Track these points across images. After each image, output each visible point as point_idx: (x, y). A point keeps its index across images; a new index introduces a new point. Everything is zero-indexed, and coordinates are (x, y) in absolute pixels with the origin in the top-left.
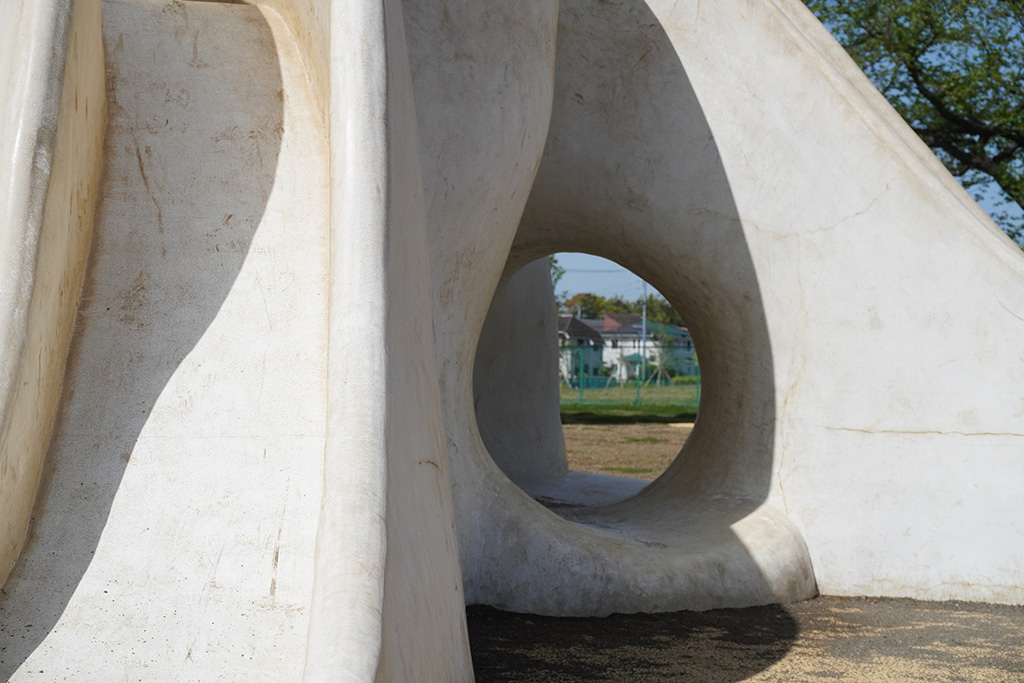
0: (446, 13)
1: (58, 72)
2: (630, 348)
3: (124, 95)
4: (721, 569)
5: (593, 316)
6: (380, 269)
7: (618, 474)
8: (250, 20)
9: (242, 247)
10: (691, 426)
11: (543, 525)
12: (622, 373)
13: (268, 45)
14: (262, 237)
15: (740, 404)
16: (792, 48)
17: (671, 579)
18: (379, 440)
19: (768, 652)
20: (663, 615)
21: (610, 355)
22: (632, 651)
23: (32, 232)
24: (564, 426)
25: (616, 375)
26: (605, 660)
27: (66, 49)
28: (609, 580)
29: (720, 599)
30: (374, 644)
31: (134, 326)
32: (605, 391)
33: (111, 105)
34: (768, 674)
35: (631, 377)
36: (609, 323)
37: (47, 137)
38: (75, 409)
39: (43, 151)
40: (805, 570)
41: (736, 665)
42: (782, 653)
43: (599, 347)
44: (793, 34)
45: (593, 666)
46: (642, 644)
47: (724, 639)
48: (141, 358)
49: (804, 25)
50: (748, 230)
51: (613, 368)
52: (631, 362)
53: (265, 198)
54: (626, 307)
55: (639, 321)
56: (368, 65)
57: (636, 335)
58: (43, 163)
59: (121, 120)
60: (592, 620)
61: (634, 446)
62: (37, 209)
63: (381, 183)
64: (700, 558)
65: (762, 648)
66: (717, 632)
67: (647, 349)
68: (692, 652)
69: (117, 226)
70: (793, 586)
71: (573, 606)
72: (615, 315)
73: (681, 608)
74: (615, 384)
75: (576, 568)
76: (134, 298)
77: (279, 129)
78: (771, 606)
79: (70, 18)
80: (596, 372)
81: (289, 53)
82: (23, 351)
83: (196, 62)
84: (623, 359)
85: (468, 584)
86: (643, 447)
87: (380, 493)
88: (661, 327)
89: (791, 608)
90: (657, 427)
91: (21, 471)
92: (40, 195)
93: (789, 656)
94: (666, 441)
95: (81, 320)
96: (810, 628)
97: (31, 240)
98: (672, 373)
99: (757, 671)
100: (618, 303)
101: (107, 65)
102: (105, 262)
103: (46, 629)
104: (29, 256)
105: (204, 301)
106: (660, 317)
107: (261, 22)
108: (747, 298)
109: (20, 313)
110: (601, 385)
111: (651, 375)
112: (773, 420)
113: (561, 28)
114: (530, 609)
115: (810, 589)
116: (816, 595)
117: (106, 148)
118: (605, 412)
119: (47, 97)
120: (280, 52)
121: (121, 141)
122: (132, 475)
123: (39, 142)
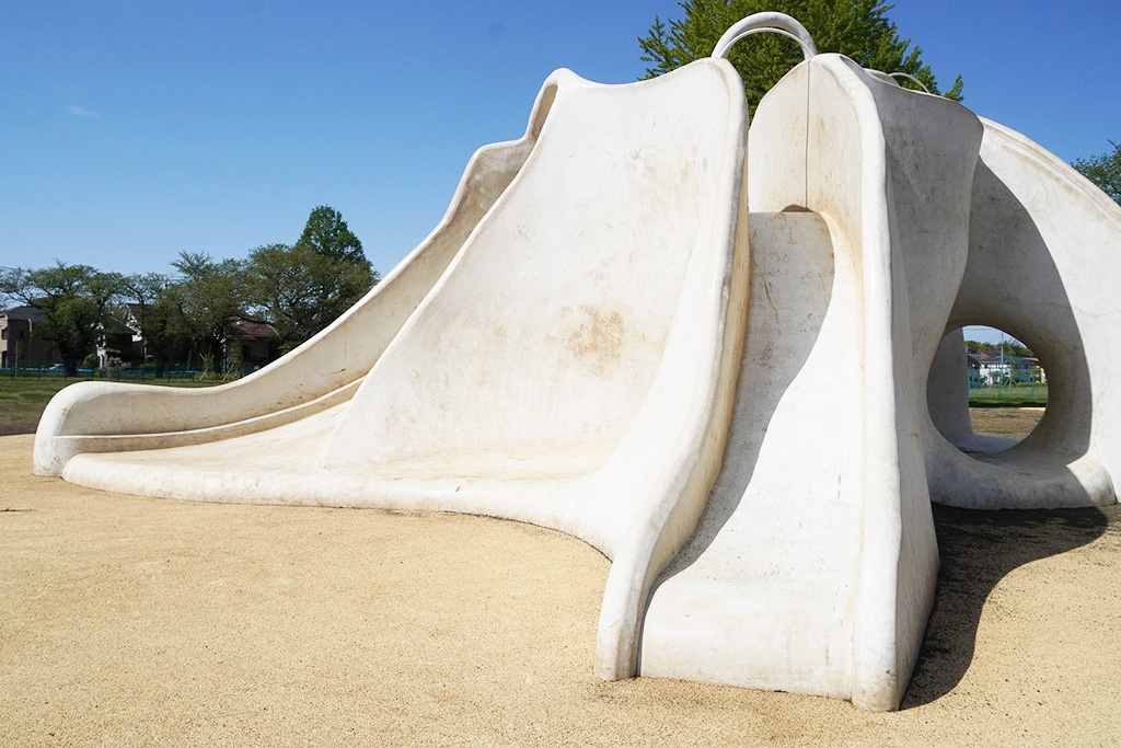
0: (913, 210)
1: (732, 252)
2: (994, 368)
3: (758, 258)
4: (1062, 487)
5: (975, 352)
6: (890, 341)
7: (994, 435)
8: (816, 220)
9: (817, 329)
10: (1044, 409)
11: (964, 463)
12: (990, 381)
13: (826, 231)
14: (826, 325)
15: (1071, 403)
16: (1101, 217)
17: (1034, 492)
18: (893, 424)
19: (1092, 533)
20: (1030, 510)
21: (983, 372)
22: (1015, 529)
23: (722, 326)
24: (970, 409)
25: (987, 382)
26: (1001, 533)
27: (735, 240)
28: (1000, 491)
29: (1061, 503)
30: (899, 527)
31: (767, 367)
32: (982, 390)
33: (752, 264)
34: (1093, 545)
35: (995, 383)
36: (984, 356)
37: (727, 281)
38: (740, 407)
39: (726, 288)
40: (1110, 490)
41: (1074, 539)
42: (1100, 534)
43: (977, 368)
44: (1101, 210)
45: (996, 536)
46: (1020, 525)
47: (1065, 524)
48: (770, 383)
49: (1107, 205)
50: (1076, 313)
51: (986, 377)
52: (995, 375)
53: (827, 306)
54: (992, 347)
55: (1000, 354)
56: (881, 241)
57: (997, 362)
58: (726, 294)
59: (757, 271)
60: (992, 511)
61: (1000, 419)
62: (724, 314)
63: (889, 298)
64: (1050, 482)
65: (1089, 530)
66: (1061, 521)
67: (1005, 369)
68: (1049, 531)
69: (757, 320)
70: (1103, 497)
71: (981, 503)
72: (986, 352)
73: (1040, 507)
74: (986, 386)
75: (983, 485)
76: (766, 354)
77: (833, 272)
78: (1090, 508)
79: (737, 225)
80: (976, 380)
81: (836, 235)
82: (718, 381)
83: (791, 242)
84: (991, 374)
85: (932, 493)
86: (1006, 420)
87: (895, 451)
88: (1011, 357)
89: (1102, 509)
90: (1012, 409)
91: (718, 436)
92: (724, 308)
93: (1104, 535)
94: (1018, 417)
95: (742, 365)
96: (1114, 521)
97: (721, 329)
98: (1017, 381)
99: (1087, 543)
100: (988, 345)
101: (750, 245)
102: (752, 337)
103: (733, 510)
104: (720, 337)
105: (799, 355)
106: (1010, 352)
107: (822, 220)
108: (1075, 348)
109: (717, 363)
110: (979, 387)
111: (1005, 381)
112: (1091, 410)
113: (972, 213)
114: (958, 505)
115: (1113, 499)
116: (1116, 503)
117: (751, 284)
118: (982, 401)
119: (727, 263)
120: (832, 234)
121: (758, 280)
122: (768, 437)
123: (724, 284)
